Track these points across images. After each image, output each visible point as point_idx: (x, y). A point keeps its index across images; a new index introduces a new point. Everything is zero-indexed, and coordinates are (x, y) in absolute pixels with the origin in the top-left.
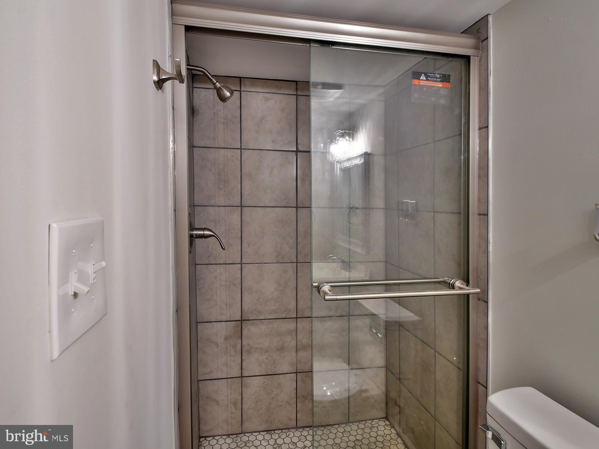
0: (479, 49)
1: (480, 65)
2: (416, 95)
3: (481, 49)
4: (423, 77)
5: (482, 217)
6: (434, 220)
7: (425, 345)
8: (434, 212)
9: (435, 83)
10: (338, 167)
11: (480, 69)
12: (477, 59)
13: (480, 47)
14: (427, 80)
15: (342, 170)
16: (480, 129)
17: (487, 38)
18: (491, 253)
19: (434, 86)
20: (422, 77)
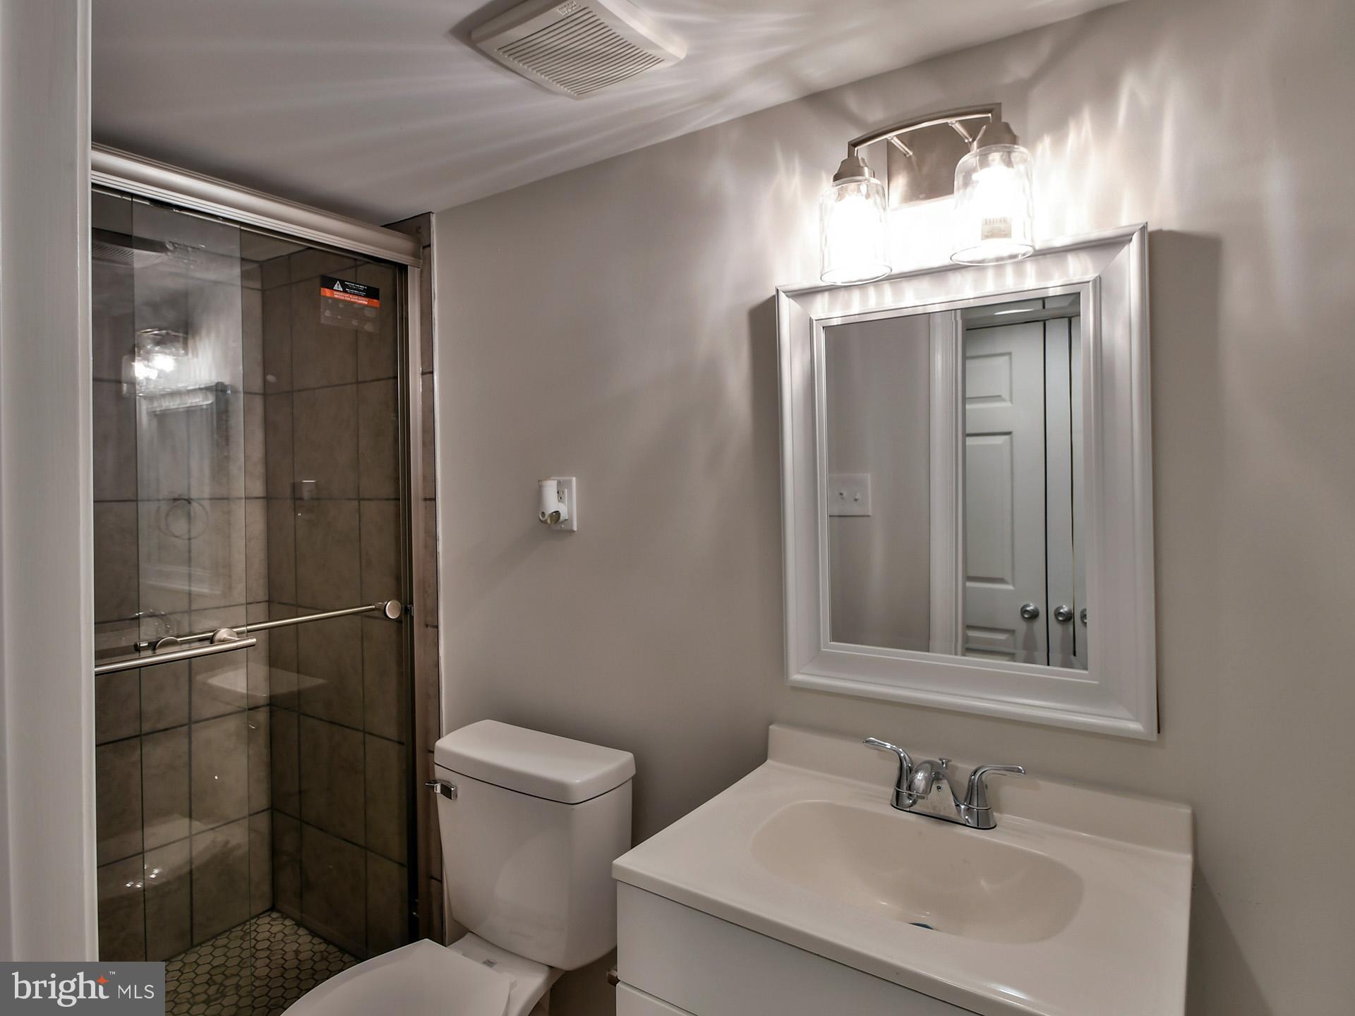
0: (419, 258)
1: (421, 282)
2: (328, 313)
3: (422, 257)
4: (338, 286)
5: (428, 502)
6: (359, 512)
7: (348, 730)
8: (360, 500)
9: (356, 297)
10: (143, 408)
11: (421, 286)
12: (417, 271)
13: (421, 254)
14: (345, 291)
15: (156, 415)
16: (423, 374)
17: (429, 246)
18: (441, 554)
19: (355, 303)
20: (336, 285)
